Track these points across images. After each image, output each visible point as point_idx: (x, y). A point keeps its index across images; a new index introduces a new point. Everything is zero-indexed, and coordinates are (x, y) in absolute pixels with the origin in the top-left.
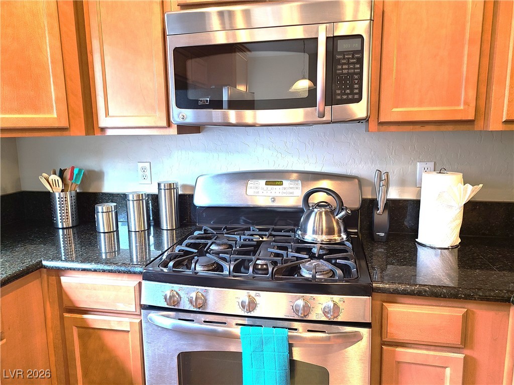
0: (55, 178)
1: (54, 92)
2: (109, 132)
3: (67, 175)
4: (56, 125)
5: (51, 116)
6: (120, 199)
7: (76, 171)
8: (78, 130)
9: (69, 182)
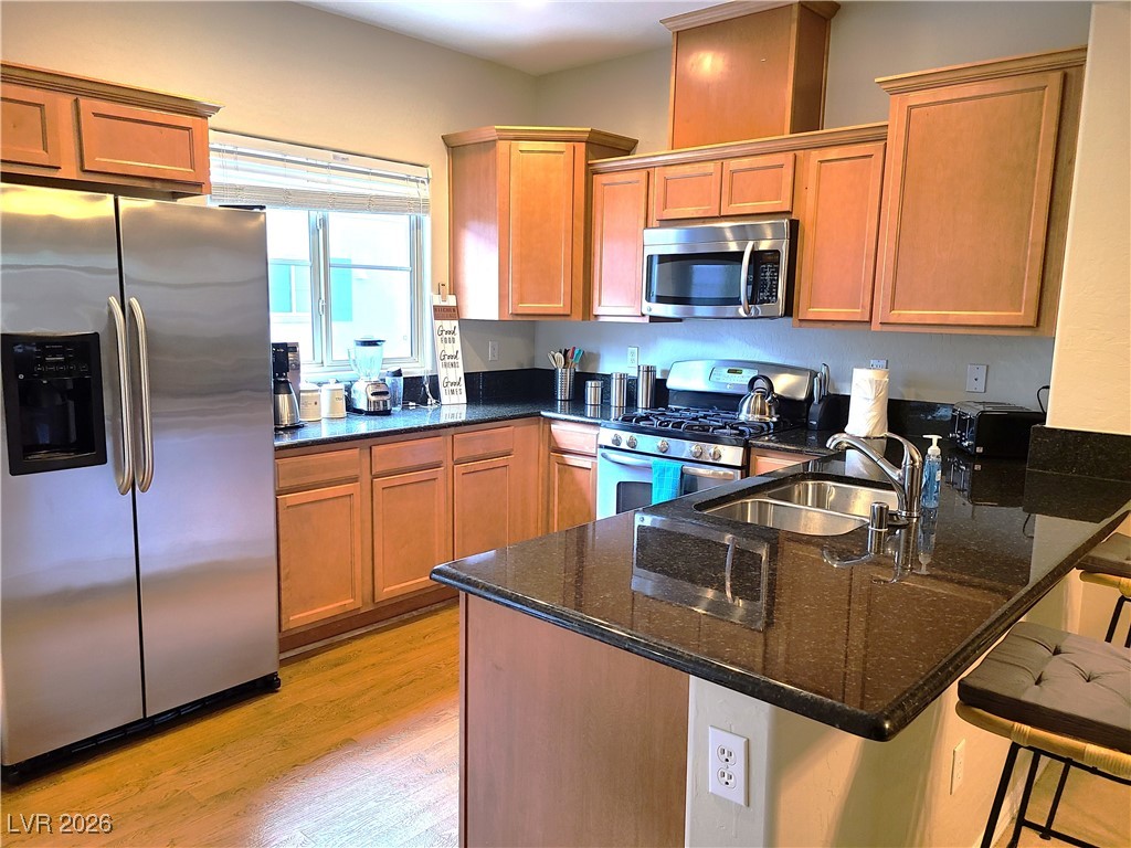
0: (559, 356)
1: (563, 287)
2: (602, 319)
3: (569, 354)
4: (562, 312)
5: (559, 306)
6: (606, 379)
7: (576, 352)
8: (577, 317)
9: (570, 361)
